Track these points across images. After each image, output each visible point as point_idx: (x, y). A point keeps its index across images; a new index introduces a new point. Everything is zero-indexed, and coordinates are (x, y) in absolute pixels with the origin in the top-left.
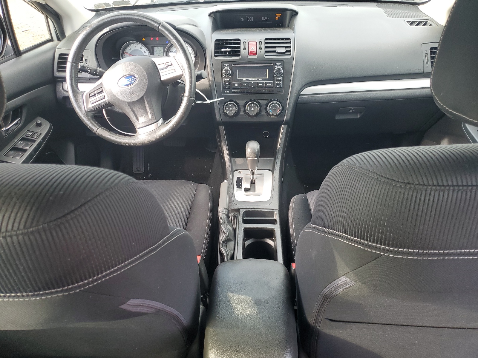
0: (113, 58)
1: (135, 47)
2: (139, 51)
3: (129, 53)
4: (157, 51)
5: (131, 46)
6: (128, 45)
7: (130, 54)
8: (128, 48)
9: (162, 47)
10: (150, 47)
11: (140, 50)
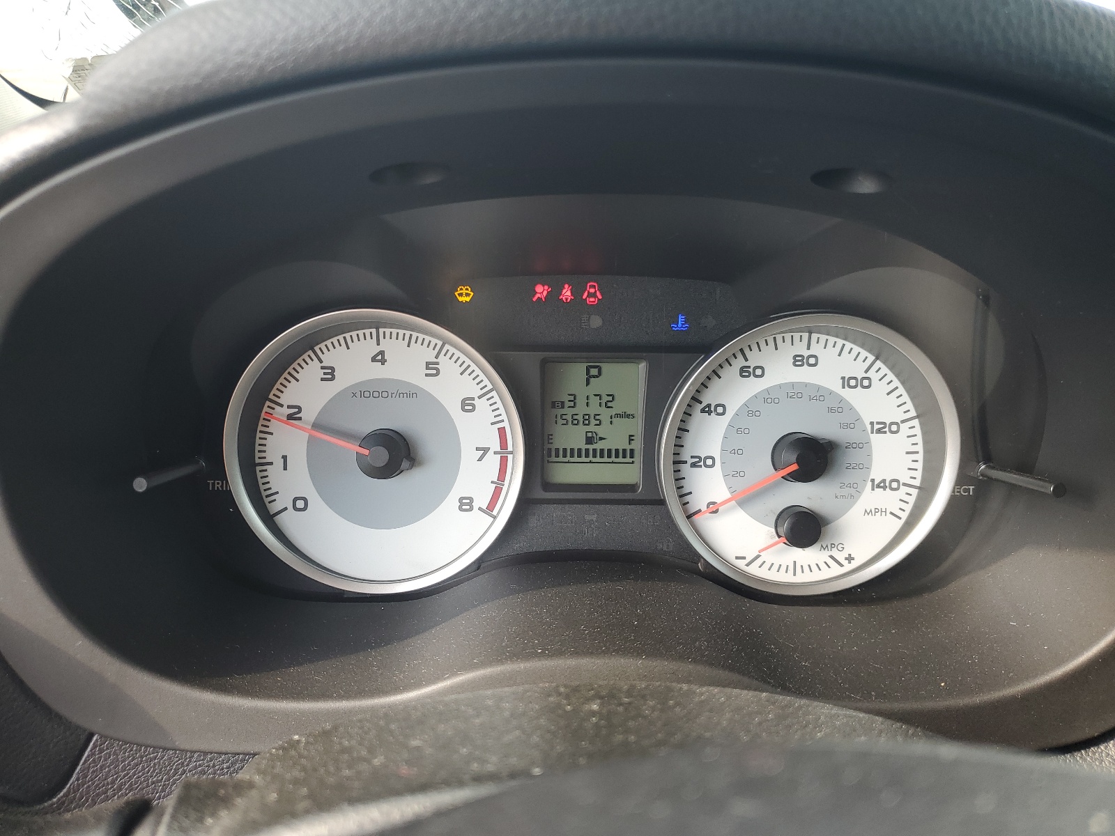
0: (140, 485)
1: (380, 358)
2: (410, 393)
3: (310, 414)
4: (581, 401)
5: (333, 353)
6: (309, 344)
7: (316, 426)
8: (309, 371)
9: (643, 366)
10: (528, 363)
11: (429, 385)
